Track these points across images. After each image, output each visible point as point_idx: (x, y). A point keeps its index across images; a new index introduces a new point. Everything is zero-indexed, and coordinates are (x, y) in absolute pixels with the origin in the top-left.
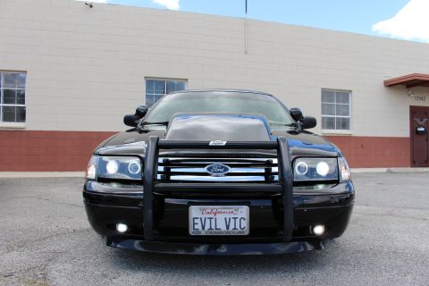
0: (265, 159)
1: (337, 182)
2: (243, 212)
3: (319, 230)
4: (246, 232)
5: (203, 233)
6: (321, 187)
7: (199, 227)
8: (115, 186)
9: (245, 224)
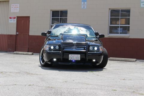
0: (84, 46)
1: (99, 51)
2: (79, 56)
3: (94, 60)
4: (80, 60)
5: (72, 60)
6: (95, 52)
7: (71, 58)
8: (52, 51)
9: (80, 58)
